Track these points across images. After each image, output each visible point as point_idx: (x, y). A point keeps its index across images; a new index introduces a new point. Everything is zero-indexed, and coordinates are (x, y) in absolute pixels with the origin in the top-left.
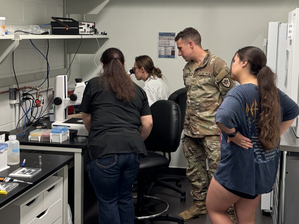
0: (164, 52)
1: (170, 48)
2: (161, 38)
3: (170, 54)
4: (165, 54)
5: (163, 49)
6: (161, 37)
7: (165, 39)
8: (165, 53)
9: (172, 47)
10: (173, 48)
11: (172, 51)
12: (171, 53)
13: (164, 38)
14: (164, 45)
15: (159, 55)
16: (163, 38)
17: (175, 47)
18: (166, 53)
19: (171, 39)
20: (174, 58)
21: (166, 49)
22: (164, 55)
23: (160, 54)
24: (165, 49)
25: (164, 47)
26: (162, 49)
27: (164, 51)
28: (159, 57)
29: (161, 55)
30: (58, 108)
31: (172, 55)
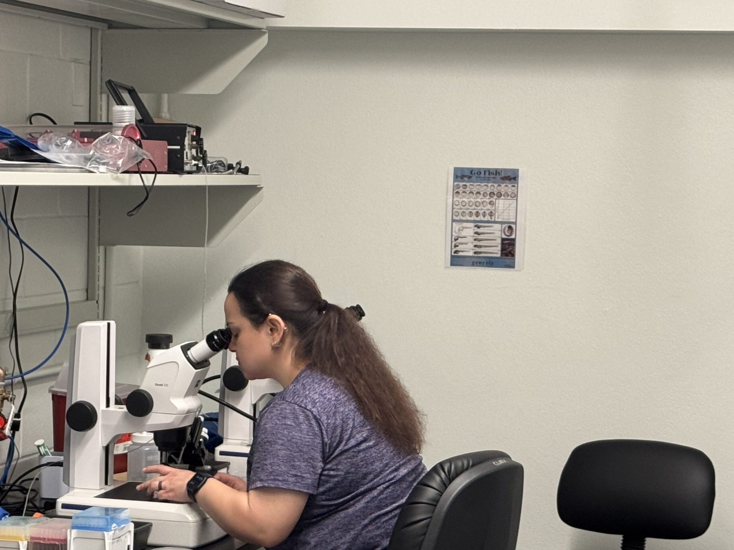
0: (471, 246)
1: (498, 226)
2: (461, 190)
3: (496, 251)
4: (475, 253)
5: (469, 231)
6: (461, 184)
7: (478, 193)
8: (478, 250)
9: (506, 225)
10: (510, 228)
11: (503, 240)
12: (499, 248)
13: (475, 190)
14: (474, 218)
15: (452, 257)
16: (468, 190)
17: (515, 223)
18: (480, 247)
19: (499, 195)
20: (512, 266)
21: (480, 230)
22: (471, 254)
23: (456, 252)
24: (476, 233)
25: (472, 225)
26: (464, 233)
27: (471, 239)
28: (452, 264)
29: (460, 254)
30: (80, 443)
31: (502, 254)
